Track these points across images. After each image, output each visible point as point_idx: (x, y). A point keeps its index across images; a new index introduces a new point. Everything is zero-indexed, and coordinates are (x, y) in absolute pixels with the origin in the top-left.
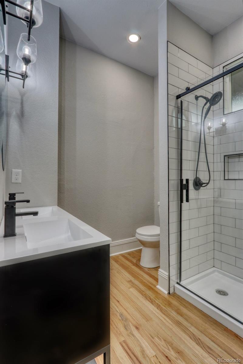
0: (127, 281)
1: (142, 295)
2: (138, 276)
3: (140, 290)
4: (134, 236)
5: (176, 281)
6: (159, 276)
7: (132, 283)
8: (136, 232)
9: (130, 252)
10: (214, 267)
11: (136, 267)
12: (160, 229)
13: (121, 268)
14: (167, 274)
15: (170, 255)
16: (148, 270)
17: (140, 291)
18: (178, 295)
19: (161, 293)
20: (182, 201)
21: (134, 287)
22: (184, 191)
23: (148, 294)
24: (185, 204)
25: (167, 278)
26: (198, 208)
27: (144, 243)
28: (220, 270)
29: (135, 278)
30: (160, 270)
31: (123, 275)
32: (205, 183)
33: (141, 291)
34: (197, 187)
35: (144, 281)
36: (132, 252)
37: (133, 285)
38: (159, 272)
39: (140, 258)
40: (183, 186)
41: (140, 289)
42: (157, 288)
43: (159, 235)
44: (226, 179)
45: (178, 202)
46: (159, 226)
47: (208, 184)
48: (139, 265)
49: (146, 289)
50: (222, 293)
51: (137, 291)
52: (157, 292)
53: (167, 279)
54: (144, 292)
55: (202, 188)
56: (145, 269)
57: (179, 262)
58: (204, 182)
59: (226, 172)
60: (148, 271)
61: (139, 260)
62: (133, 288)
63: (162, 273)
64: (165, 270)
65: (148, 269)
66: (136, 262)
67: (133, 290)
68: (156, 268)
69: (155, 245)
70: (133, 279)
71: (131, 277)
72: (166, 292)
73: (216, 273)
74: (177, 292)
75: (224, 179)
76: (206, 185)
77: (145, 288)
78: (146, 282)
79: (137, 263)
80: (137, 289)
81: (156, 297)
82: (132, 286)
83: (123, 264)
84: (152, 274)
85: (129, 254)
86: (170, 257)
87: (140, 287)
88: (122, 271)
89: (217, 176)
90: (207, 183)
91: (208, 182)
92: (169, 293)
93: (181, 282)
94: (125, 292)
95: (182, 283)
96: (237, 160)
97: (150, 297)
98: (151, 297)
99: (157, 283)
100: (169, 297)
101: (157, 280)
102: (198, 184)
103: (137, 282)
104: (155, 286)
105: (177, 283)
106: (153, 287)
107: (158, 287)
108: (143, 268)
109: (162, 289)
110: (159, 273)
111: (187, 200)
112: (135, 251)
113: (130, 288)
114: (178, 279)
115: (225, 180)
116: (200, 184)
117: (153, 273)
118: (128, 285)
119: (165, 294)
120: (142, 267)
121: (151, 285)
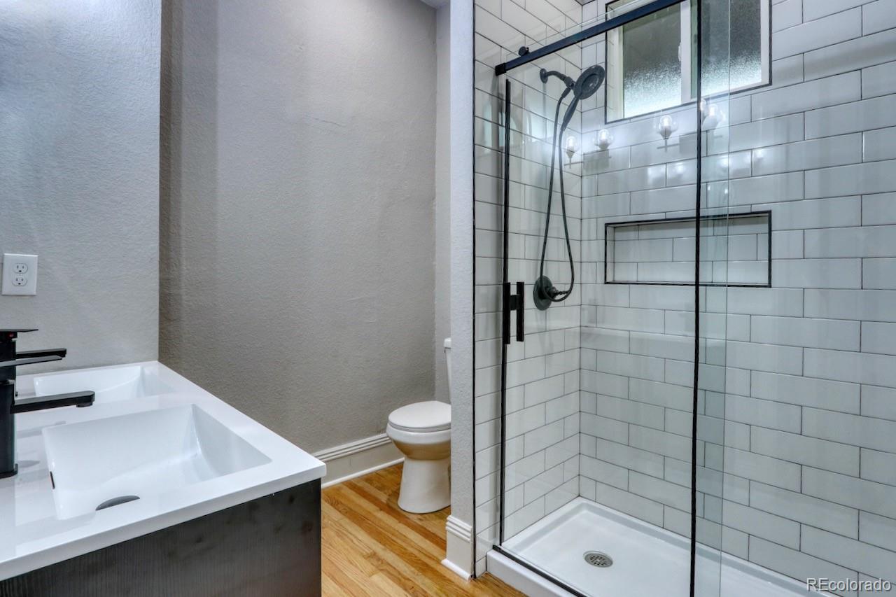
0: (363, 556)
1: (406, 590)
2: (394, 538)
3: (400, 577)
4: (383, 430)
5: (492, 542)
6: (448, 533)
7: (379, 559)
8: (387, 421)
9: (371, 473)
10: (579, 496)
11: (388, 513)
12: (452, 408)
13: (347, 520)
14: (470, 527)
15: (476, 478)
16: (420, 519)
17: (400, 580)
18: (496, 579)
19: (452, 579)
20: (506, 340)
21: (381, 570)
22: (514, 314)
23: (421, 586)
24: (514, 347)
25: (468, 537)
26: (545, 355)
27: (408, 451)
28: (593, 504)
29: (384, 545)
30: (450, 518)
31: (355, 540)
32: (561, 293)
33: (403, 580)
34: (542, 303)
35: (410, 549)
36: (377, 473)
37: (382, 566)
38: (448, 523)
39: (399, 489)
40: (511, 301)
41: (400, 573)
42: (443, 565)
43: (448, 426)
44: (608, 281)
45: (497, 343)
46: (450, 403)
47: (568, 293)
48: (399, 510)
49: (416, 571)
50: (598, 560)
51: (391, 582)
52: (443, 578)
53: (470, 540)
54: (409, 580)
55: (553, 304)
56: (411, 516)
57: (499, 493)
58: (559, 288)
59: (608, 265)
60: (420, 523)
61: (396, 494)
62: (381, 574)
63: (457, 525)
64: (464, 519)
65: (420, 517)
66: (389, 499)
67: (380, 580)
68: (438, 514)
69: (439, 454)
70: (378, 548)
71: (375, 541)
72: (466, 575)
73: (585, 512)
74: (495, 572)
75: (603, 282)
76: (563, 296)
77: (413, 569)
78: (416, 552)
79: (391, 504)
80: (392, 575)
81: (441, 590)
82: (377, 567)
83: (351, 509)
84: (430, 529)
85: (368, 479)
86: (476, 482)
87: (397, 568)
88: (350, 530)
89: (590, 274)
90: (566, 292)
91: (567, 288)
92: (474, 576)
93: (503, 544)
94: (359, 587)
95: (506, 546)
96: (632, 234)
97: (426, 592)
98: (429, 592)
99: (443, 552)
100: (474, 586)
101: (441, 544)
102: (545, 294)
103: (390, 557)
104: (438, 562)
105: (495, 548)
106: (432, 564)
107: (446, 562)
108: (407, 515)
109: (457, 567)
110: (447, 528)
111: (520, 337)
112: (385, 469)
113: (373, 574)
114: (495, 536)
115: (606, 283)
116: (549, 293)
117: (432, 526)
118: (369, 567)
119: (464, 579)
120: (405, 513)
121: (427, 560)
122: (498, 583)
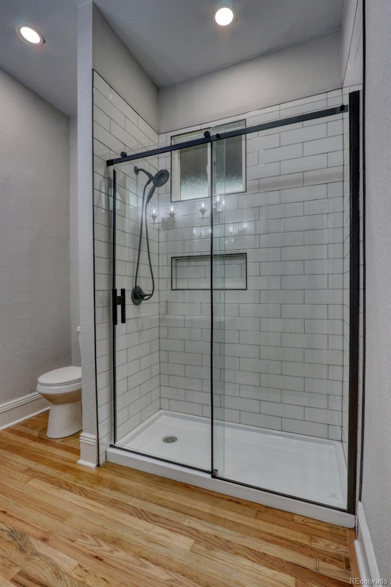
0: (21, 472)
1: (53, 484)
2: (44, 456)
3: (49, 478)
4: (35, 390)
5: (109, 443)
6: (81, 443)
7: (33, 471)
8: (37, 382)
9: (25, 420)
10: (160, 409)
11: (39, 442)
12: (82, 369)
13: (8, 453)
14: (95, 437)
15: (98, 406)
16: (63, 441)
17: (49, 480)
18: (113, 463)
19: (84, 470)
20: (115, 322)
21: (35, 477)
22: (119, 307)
23: (64, 479)
24: (120, 326)
25: (94, 443)
26: (139, 331)
27: (53, 399)
28: (168, 412)
29: (37, 462)
30: (82, 434)
31: (14, 464)
32: (147, 295)
33: (51, 479)
34: (137, 301)
35: (56, 460)
36: (30, 419)
37: (34, 474)
38: (81, 438)
39: (47, 426)
40: (117, 300)
41: (48, 476)
42: (78, 464)
43: (79, 380)
44: (173, 288)
45: (110, 325)
46: (80, 366)
47: (151, 295)
48: (47, 438)
49: (60, 472)
50: (170, 440)
51: (42, 482)
52: (78, 471)
53: (95, 444)
54: (55, 478)
55: (143, 301)
56: (56, 441)
57: (113, 413)
58: (146, 293)
59: (173, 279)
60: (63, 443)
61: (45, 430)
62: (34, 479)
63: (87, 437)
64: (91, 433)
65: (62, 440)
66: (39, 434)
67: (35, 483)
68: (75, 436)
69: (74, 398)
70: (32, 464)
71: (30, 461)
72: (93, 465)
73: (164, 417)
74: (111, 459)
75: (171, 289)
76: (148, 297)
77: (58, 471)
78: (60, 461)
79: (41, 436)
80: (43, 478)
81: (77, 478)
82: (32, 476)
83: (11, 445)
84: (69, 446)
85: (24, 424)
86: (99, 409)
87: (47, 473)
88: (10, 458)
89: (163, 285)
90: (150, 295)
91: (151, 293)
92: (98, 465)
93: (116, 443)
94: (18, 491)
95: (118, 444)
96: (186, 263)
97: (66, 482)
98: (69, 481)
99: (77, 456)
100: (99, 470)
101: (77, 452)
102: (138, 296)
103: (41, 468)
104: (75, 463)
105: (111, 446)
106: (71, 465)
107: (81, 462)
108: (53, 440)
109: (87, 463)
110: (80, 441)
111: (123, 321)
112: (36, 416)
113: (29, 481)
114: (111, 439)
115: (172, 290)
116: (140, 296)
117: (71, 444)
118: (25, 477)
119: (92, 468)
120: (51, 440)
121: (67, 464)
122: (113, 466)
